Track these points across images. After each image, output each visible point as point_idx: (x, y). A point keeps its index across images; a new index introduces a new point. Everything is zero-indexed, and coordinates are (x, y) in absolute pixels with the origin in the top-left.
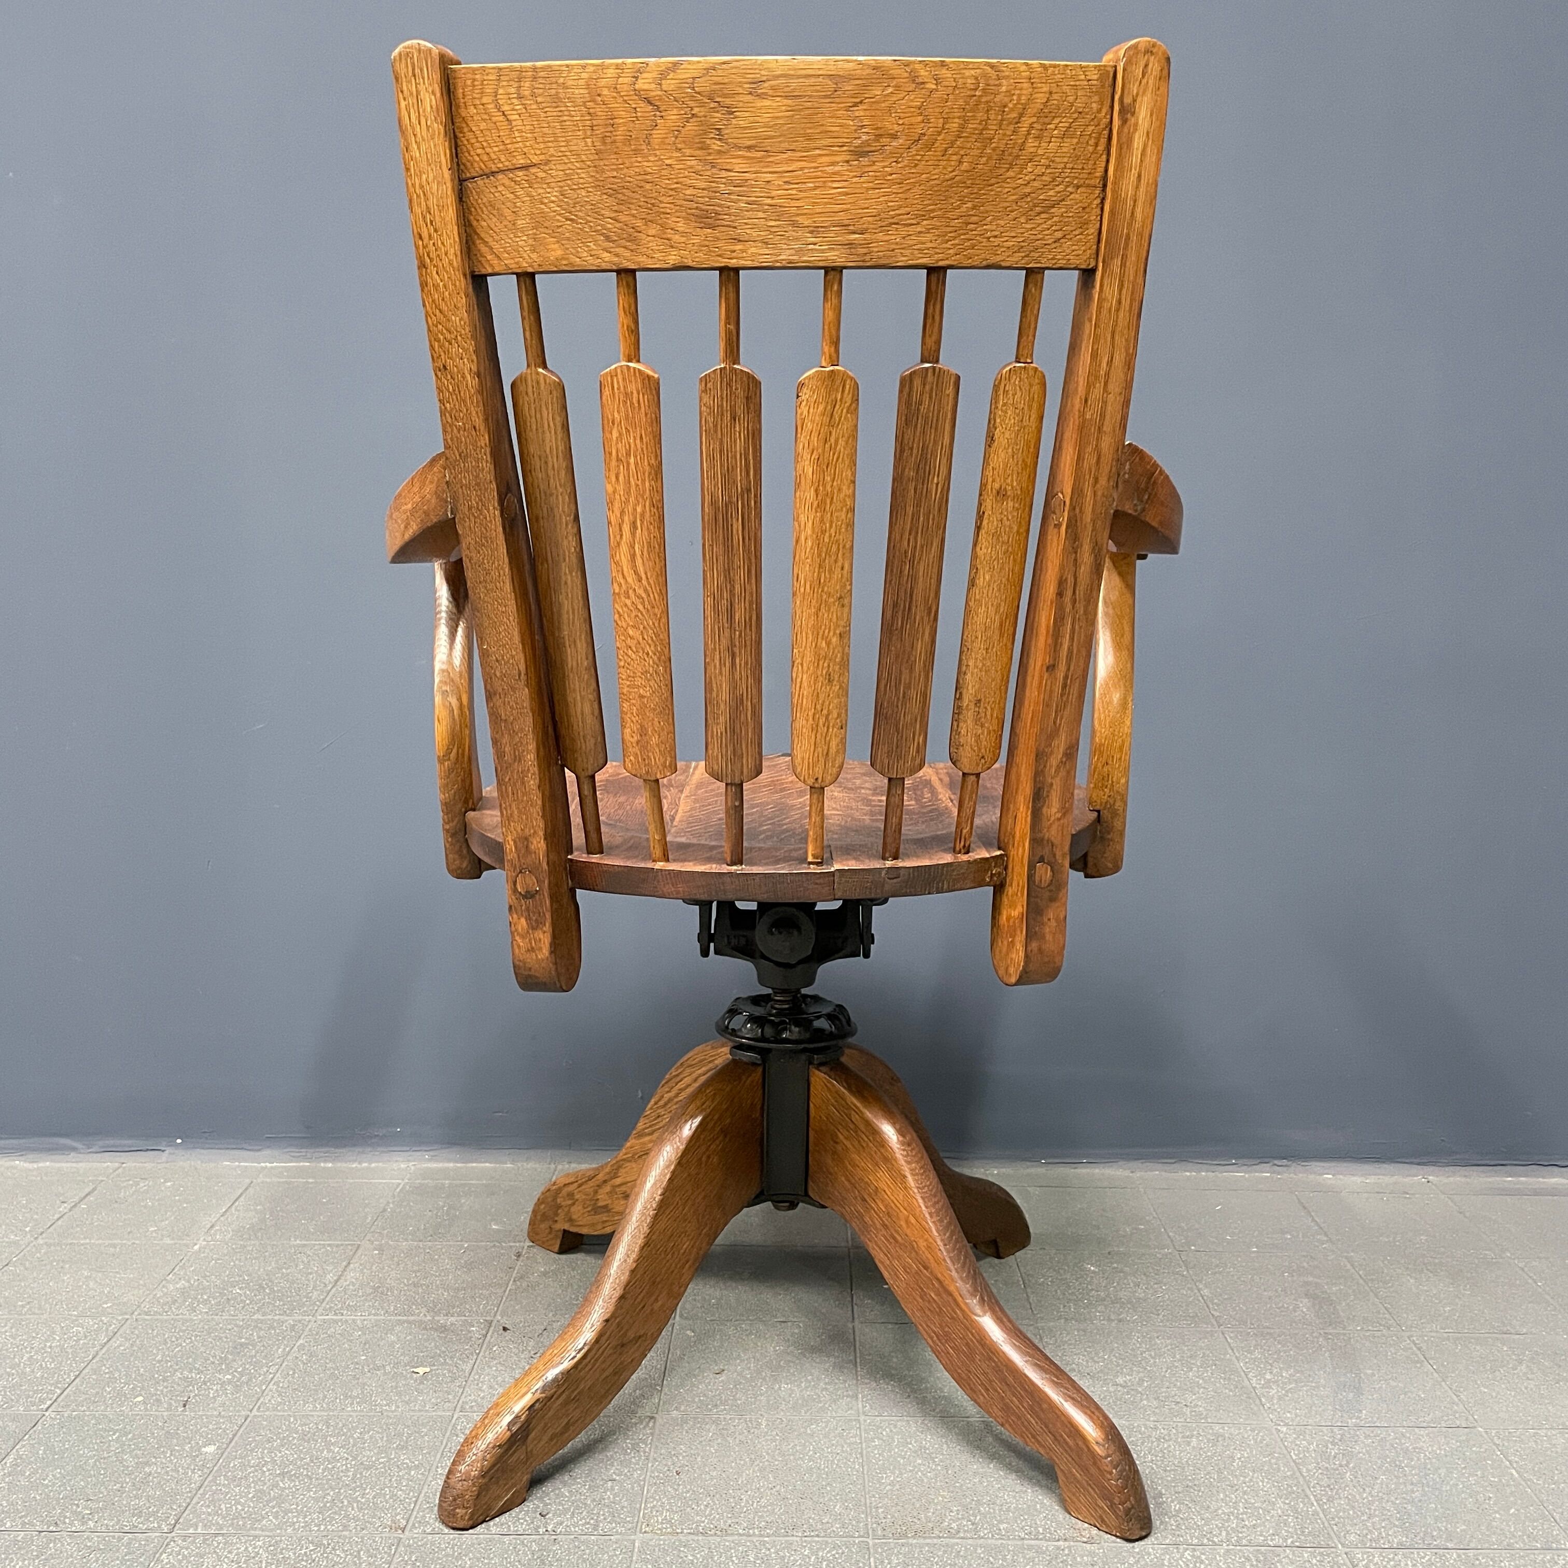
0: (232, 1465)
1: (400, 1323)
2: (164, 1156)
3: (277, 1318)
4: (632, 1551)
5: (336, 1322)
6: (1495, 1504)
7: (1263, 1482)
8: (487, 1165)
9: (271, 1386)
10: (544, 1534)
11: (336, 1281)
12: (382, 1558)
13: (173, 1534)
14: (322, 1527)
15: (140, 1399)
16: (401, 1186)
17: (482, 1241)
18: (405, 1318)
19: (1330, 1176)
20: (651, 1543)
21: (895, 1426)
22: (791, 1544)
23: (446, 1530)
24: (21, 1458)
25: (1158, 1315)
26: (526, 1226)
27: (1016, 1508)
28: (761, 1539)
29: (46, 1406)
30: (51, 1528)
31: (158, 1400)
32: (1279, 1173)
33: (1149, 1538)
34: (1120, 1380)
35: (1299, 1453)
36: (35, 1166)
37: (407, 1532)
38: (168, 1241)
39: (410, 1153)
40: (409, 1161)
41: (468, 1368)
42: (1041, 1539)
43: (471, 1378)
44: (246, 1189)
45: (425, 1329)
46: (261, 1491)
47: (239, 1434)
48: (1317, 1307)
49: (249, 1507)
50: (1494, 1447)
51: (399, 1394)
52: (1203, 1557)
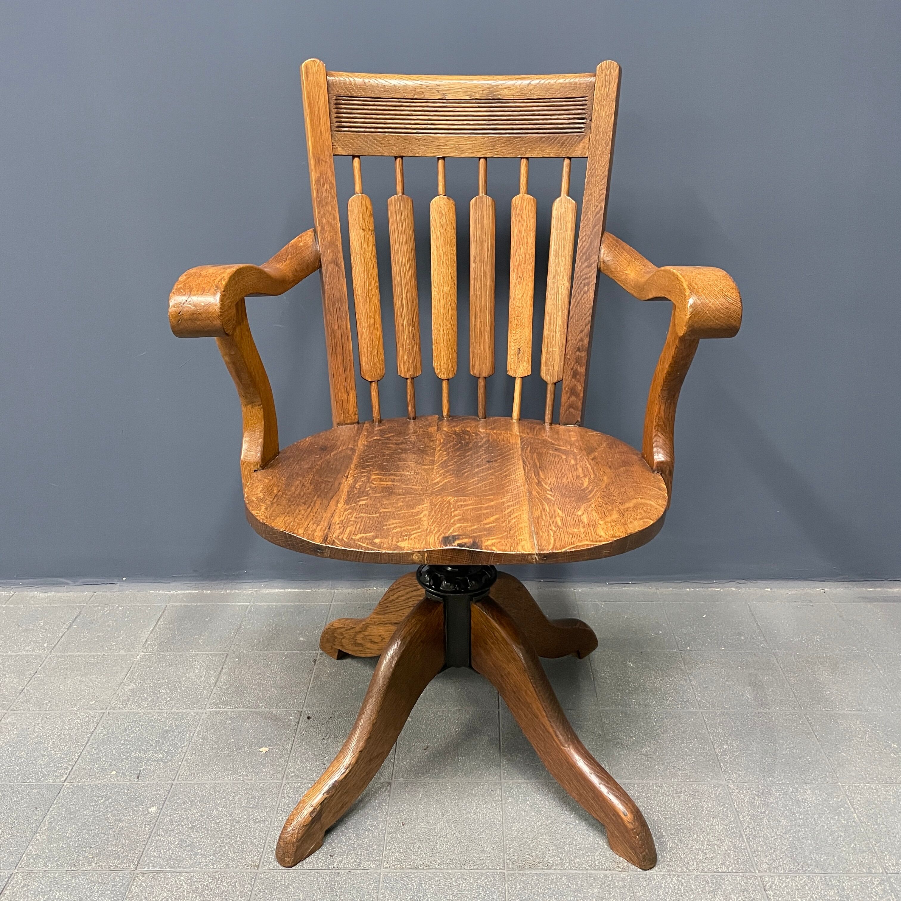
0: (165, 821)
1: (252, 713)
2: (116, 588)
3: (185, 711)
4: (379, 881)
5: (216, 713)
6: (844, 840)
7: (718, 825)
8: (296, 590)
9: (184, 762)
10: (332, 869)
11: (216, 682)
12: (247, 887)
13: (137, 871)
14: (215, 866)
15: (114, 773)
16: (249, 607)
17: (294, 650)
18: (254, 710)
19: (769, 590)
20: (389, 875)
21: (520, 788)
22: (463, 875)
23: (281, 867)
24: (53, 818)
25: (667, 700)
26: (319, 639)
27: (584, 847)
28: (448, 871)
29: (64, 779)
30: (73, 868)
31: (123, 773)
32: (740, 588)
33: (655, 868)
34: (644, 751)
35: (739, 804)
36: (46, 595)
37: (260, 869)
38: (122, 652)
39: (253, 583)
40: (252, 588)
41: (289, 747)
42: (597, 870)
43: (291, 755)
44: (163, 612)
45: (265, 718)
46: (181, 840)
47: (168, 798)
48: (755, 693)
49: (176, 851)
50: (846, 797)
51: (252, 767)
52: (683, 881)
